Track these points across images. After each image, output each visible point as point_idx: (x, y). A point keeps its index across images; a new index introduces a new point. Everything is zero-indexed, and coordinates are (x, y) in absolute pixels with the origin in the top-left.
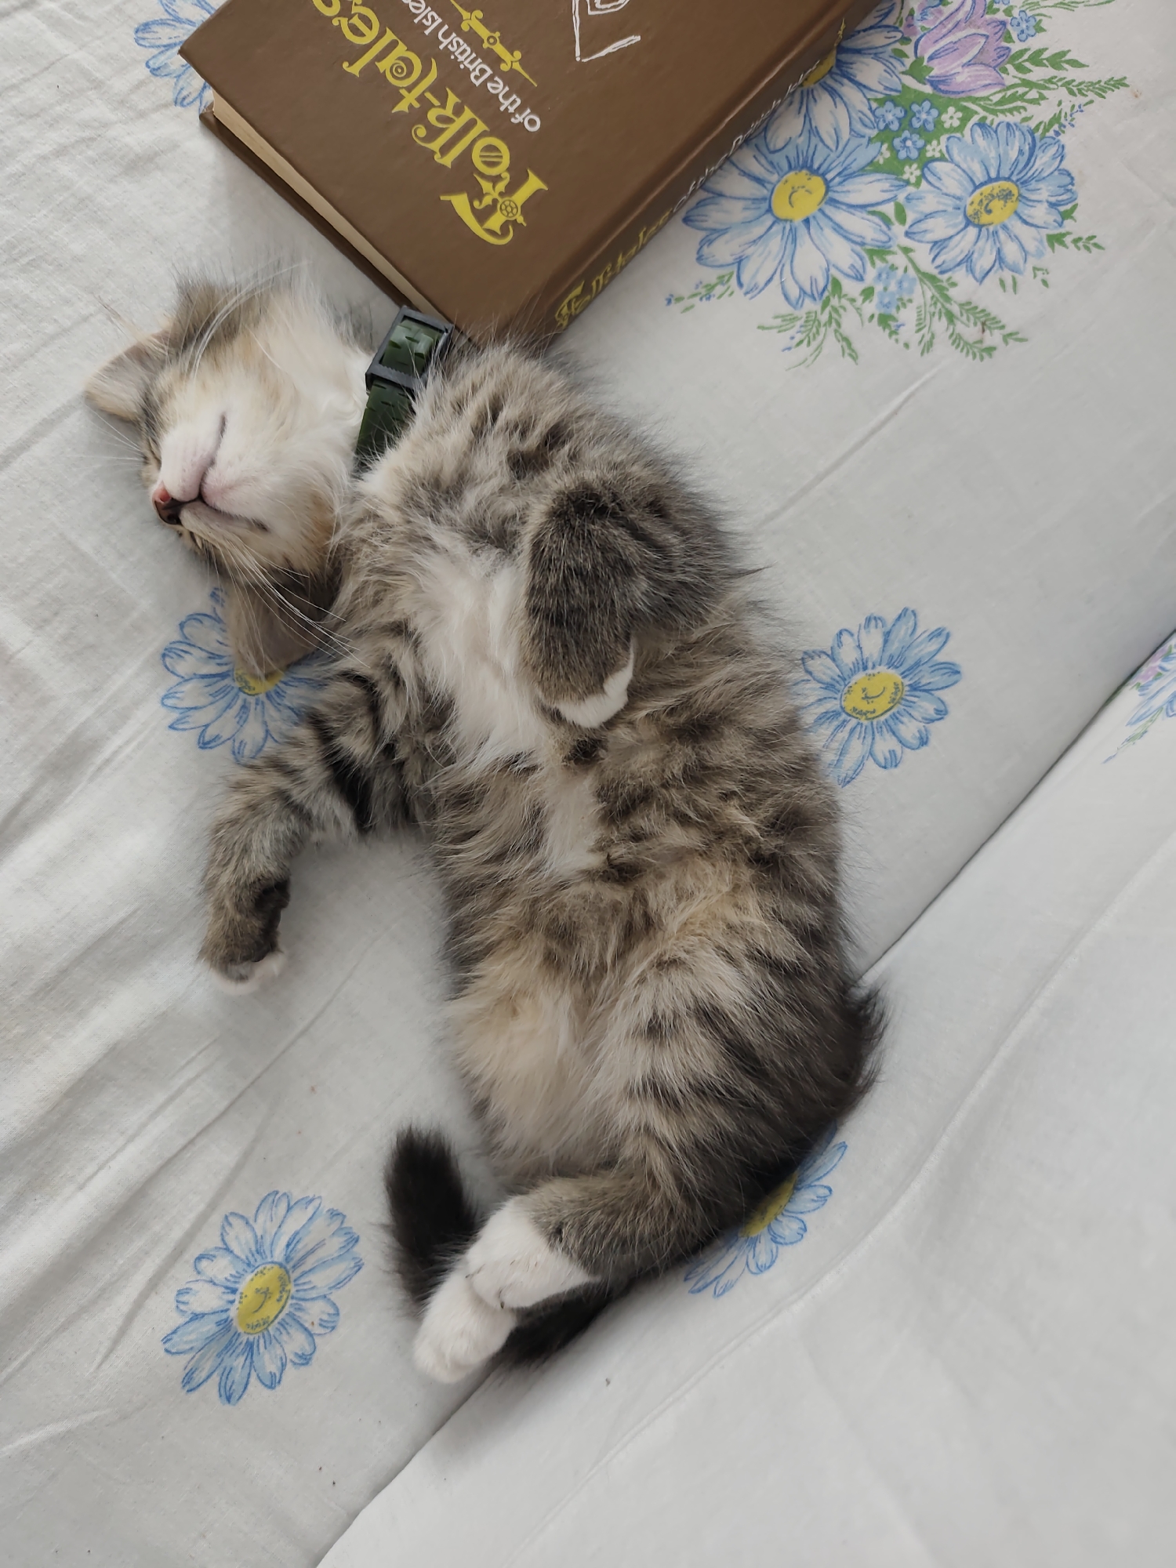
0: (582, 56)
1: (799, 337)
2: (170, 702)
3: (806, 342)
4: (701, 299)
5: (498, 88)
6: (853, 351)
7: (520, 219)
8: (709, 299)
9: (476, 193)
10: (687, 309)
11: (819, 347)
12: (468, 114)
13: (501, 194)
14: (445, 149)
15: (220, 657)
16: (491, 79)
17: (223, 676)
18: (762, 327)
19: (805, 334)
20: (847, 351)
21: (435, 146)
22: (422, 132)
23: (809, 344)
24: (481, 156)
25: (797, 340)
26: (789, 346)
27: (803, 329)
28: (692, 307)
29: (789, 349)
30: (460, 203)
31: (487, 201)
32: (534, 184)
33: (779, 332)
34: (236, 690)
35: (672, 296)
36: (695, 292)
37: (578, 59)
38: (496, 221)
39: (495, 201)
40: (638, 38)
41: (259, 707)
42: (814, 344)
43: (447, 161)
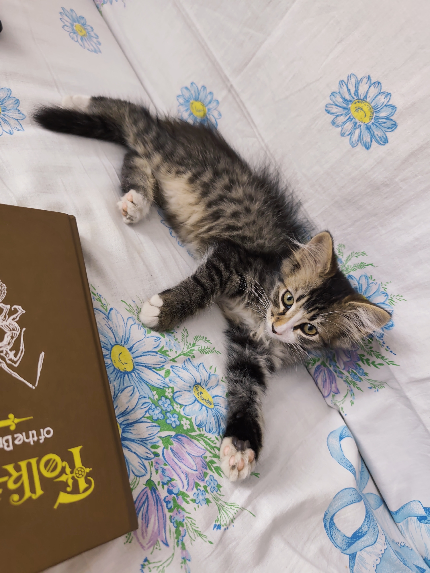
0: (34, 385)
5: (20, 438)
7: (88, 470)
9: (63, 486)
12: (23, 464)
13: (72, 472)
14: (33, 490)
16: (14, 439)
21: (28, 494)
22: (16, 497)
24: (48, 471)
30: (64, 498)
31: (70, 482)
32: (76, 451)
37: (34, 388)
39: (73, 478)
40: (43, 353)
43: (39, 492)
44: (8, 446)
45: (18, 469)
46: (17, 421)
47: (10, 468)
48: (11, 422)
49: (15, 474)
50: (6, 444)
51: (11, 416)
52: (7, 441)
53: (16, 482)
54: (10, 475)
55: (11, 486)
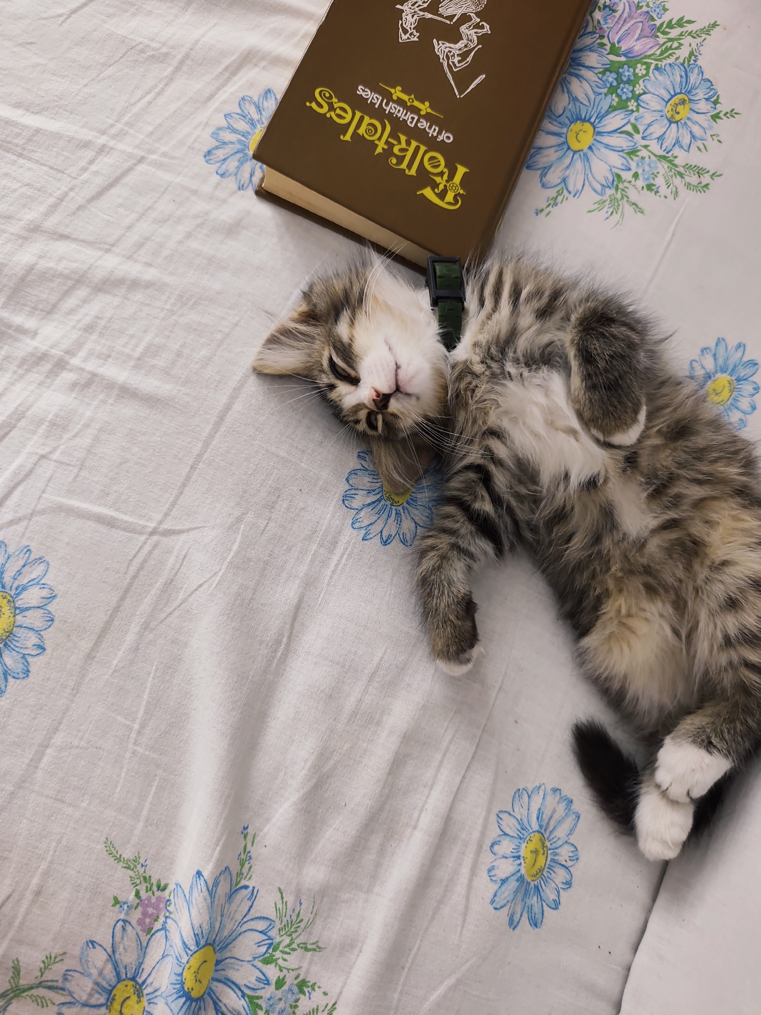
0: (460, 94)
1: (610, 210)
2: (356, 526)
3: (614, 212)
4: (552, 207)
5: (424, 124)
6: (640, 209)
7: (462, 192)
8: (556, 205)
9: (435, 185)
10: (548, 214)
11: (622, 212)
12: (414, 144)
13: (447, 181)
14: (410, 166)
15: (374, 491)
16: (418, 121)
17: (379, 500)
18: (589, 212)
19: (612, 208)
20: (637, 210)
21: (404, 166)
22: (394, 161)
23: (617, 213)
24: (430, 164)
25: (610, 213)
26: (607, 217)
27: (610, 205)
28: (550, 212)
29: (608, 218)
30: (428, 192)
31: (441, 187)
32: (461, 170)
33: (599, 211)
34: (389, 506)
35: (537, 210)
36: (548, 204)
37: (458, 97)
38: (450, 197)
39: (445, 186)
40: (484, 76)
41: (406, 511)
42: (620, 212)
43: (413, 172)
44: (411, 122)
45: (408, 143)
46: (429, 110)
47: (403, 138)
48: (425, 108)
49: (404, 145)
50: (410, 120)
51: (427, 104)
52: (413, 118)
53: (401, 150)
54: (400, 143)
55: (396, 150)
